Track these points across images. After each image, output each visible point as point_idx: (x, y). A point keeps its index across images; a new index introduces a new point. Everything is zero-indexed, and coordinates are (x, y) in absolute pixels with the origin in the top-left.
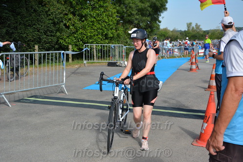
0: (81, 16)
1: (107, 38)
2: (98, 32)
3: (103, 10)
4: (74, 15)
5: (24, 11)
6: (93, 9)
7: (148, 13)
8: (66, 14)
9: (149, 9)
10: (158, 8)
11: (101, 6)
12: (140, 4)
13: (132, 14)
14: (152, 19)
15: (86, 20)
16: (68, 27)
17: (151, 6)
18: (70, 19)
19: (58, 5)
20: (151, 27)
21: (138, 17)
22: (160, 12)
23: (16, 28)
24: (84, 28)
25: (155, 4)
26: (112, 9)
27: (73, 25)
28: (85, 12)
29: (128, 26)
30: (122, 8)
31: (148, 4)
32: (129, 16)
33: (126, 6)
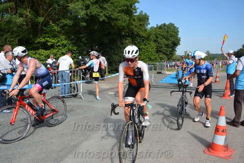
5: (115, 48)
6: (145, 45)
7: (170, 46)
10: (176, 43)
11: (148, 44)
12: (166, 42)
13: (162, 47)
14: (172, 50)
17: (172, 43)
21: (165, 49)
22: (177, 46)
25: (174, 42)
26: (153, 45)
28: (141, 47)
29: (160, 53)
31: (171, 42)
32: (160, 48)
33: (159, 43)
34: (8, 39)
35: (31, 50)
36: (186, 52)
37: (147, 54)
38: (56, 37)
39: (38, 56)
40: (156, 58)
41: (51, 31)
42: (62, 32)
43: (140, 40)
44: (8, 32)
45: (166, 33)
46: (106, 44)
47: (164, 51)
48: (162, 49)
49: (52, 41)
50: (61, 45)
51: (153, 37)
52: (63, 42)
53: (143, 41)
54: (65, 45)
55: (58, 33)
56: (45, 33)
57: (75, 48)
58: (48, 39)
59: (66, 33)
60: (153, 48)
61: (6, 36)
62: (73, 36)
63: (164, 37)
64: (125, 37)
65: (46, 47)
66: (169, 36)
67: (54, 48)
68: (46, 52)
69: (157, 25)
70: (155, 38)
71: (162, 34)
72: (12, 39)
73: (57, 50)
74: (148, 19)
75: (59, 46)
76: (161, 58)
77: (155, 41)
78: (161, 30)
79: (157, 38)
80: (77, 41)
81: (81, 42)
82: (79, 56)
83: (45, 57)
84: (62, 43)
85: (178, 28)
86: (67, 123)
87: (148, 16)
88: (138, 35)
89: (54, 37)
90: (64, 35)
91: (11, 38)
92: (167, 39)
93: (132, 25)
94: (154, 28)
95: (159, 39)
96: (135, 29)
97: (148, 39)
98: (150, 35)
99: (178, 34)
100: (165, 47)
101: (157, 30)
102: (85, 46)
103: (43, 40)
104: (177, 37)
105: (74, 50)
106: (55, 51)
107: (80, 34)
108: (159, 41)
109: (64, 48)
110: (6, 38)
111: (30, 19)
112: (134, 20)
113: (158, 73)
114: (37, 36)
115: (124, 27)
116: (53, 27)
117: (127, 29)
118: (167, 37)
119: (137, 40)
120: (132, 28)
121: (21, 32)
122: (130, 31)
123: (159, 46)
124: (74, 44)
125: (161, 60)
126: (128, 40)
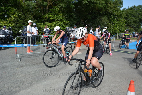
0: (113, 23)
1: (121, 31)
2: (118, 29)
3: (121, 21)
4: (111, 23)
5: (95, 22)
6: (117, 21)
7: (138, 22)
8: (108, 23)
9: (138, 21)
11: (120, 20)
15: (114, 25)
18: (109, 25)
20: (138, 28)
21: (133, 24)
24: (114, 27)
25: (141, 19)
26: (124, 21)
27: (110, 27)
28: (114, 22)
29: (129, 27)
30: (127, 21)
31: (138, 19)
32: (130, 23)
35: (42, 22)
37: (119, 27)
38: (57, 14)
39: (44, 26)
41: (54, 11)
42: (60, 11)
43: (114, 17)
44: (28, 11)
45: (135, 13)
46: (89, 19)
47: (132, 25)
48: (131, 24)
49: (53, 17)
51: (124, 16)
52: (60, 18)
55: (58, 12)
56: (50, 12)
57: (68, 22)
58: (51, 16)
59: (63, 12)
60: (123, 23)
62: (66, 15)
63: (133, 16)
64: (103, 15)
65: (50, 21)
66: (137, 14)
68: (49, 24)
69: (129, 7)
70: (126, 17)
71: (132, 13)
73: (56, 23)
74: (122, 3)
75: (58, 20)
77: (126, 18)
78: (131, 11)
79: (128, 16)
80: (69, 17)
81: (72, 18)
83: (48, 27)
87: (123, 1)
88: (112, 14)
89: (55, 15)
91: (30, 15)
92: (135, 17)
93: (109, 7)
94: (127, 9)
96: (111, 10)
97: (120, 16)
98: (122, 14)
102: (75, 20)
103: (48, 16)
105: (67, 23)
106: (55, 23)
107: (72, 13)
108: (129, 18)
110: (26, 15)
111: (40, 3)
112: (110, 4)
115: (102, 9)
116: (55, 8)
117: (104, 10)
118: (135, 15)
119: (112, 18)
120: (108, 9)
121: (36, 11)
122: (106, 11)
123: (128, 22)
124: (68, 19)
125: (130, 32)
126: (105, 17)
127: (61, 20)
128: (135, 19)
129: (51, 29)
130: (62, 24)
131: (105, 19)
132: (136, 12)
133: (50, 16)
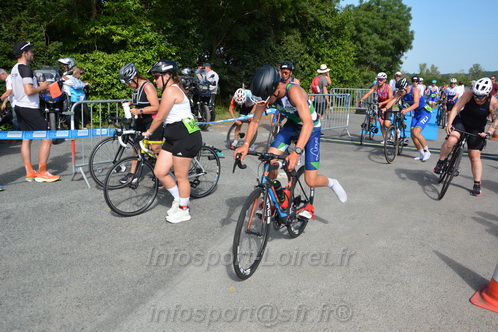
0: (318, 56)
1: (341, 82)
3: (340, 48)
4: (310, 54)
5: (263, 52)
6: (331, 47)
7: (389, 51)
8: (302, 54)
9: (391, 47)
10: (402, 45)
11: (339, 44)
12: (379, 41)
13: (369, 53)
14: (393, 59)
15: (322, 60)
16: (303, 69)
17: (393, 44)
18: (306, 60)
19: (296, 44)
20: (390, 69)
21: (376, 57)
22: (404, 51)
23: (254, 69)
25: (399, 41)
26: (350, 47)
27: (309, 66)
28: (322, 51)
29: (363, 67)
31: (390, 41)
32: (365, 55)
33: (362, 43)
34: (23, 24)
35: (75, 51)
36: (425, 65)
38: (132, 23)
39: (90, 66)
40: (354, 79)
41: (120, 9)
42: (146, 12)
43: (320, 35)
44: (24, 8)
45: (381, 21)
46: (243, 42)
47: (375, 63)
48: (369, 59)
49: (121, 33)
50: (142, 42)
51: (349, 29)
52: (148, 36)
53: (327, 37)
54: (151, 42)
55: (137, 15)
56: (107, 14)
57: (174, 50)
58: (114, 27)
59: (154, 15)
60: (348, 55)
61: (18, 18)
62: (169, 25)
63: (376, 31)
64: (287, 27)
65: (108, 45)
66: (388, 27)
67: (126, 50)
68: (109, 58)
70: (355, 32)
71: (371, 22)
72: (32, 26)
73: (132, 54)
75: (137, 44)
76: (364, 78)
77: (354, 39)
78: (370, 14)
79: (359, 30)
80: (178, 33)
81: (187, 36)
82: (183, 67)
83: (106, 68)
84: (144, 37)
85: (410, 9)
86: (155, 219)
88: (317, 24)
89: (126, 23)
90: (149, 18)
91: (31, 22)
92: (382, 35)
94: (354, 8)
95: (363, 34)
96: (311, 10)
97: (338, 32)
98: (344, 25)
99: (408, 24)
100: (376, 53)
101: (360, 12)
102: (196, 45)
103: (102, 30)
104: (407, 29)
105: (170, 54)
106: (128, 55)
107: (185, 19)
108: (364, 39)
109: (149, 49)
110: (20, 22)
113: (359, 112)
114: (88, 20)
115: (284, 6)
117: (291, 9)
118: (382, 29)
119: (314, 36)
120: (303, 8)
121: (53, 9)
122: (298, 14)
123: (362, 51)
124: (172, 41)
125: (365, 83)
126: (293, 34)
127: (149, 44)
128: (381, 42)
129: (115, 75)
130: (154, 59)
131: (293, 42)
132: (384, 17)
133: (110, 29)
